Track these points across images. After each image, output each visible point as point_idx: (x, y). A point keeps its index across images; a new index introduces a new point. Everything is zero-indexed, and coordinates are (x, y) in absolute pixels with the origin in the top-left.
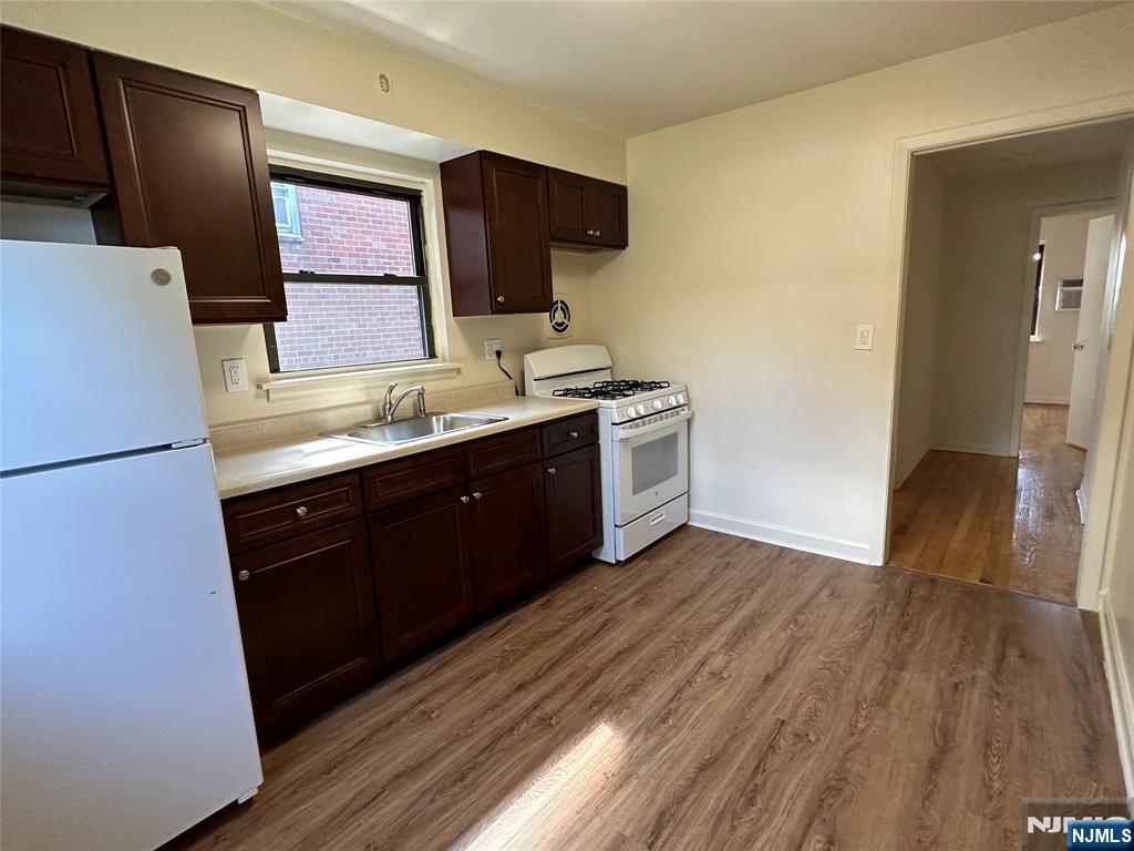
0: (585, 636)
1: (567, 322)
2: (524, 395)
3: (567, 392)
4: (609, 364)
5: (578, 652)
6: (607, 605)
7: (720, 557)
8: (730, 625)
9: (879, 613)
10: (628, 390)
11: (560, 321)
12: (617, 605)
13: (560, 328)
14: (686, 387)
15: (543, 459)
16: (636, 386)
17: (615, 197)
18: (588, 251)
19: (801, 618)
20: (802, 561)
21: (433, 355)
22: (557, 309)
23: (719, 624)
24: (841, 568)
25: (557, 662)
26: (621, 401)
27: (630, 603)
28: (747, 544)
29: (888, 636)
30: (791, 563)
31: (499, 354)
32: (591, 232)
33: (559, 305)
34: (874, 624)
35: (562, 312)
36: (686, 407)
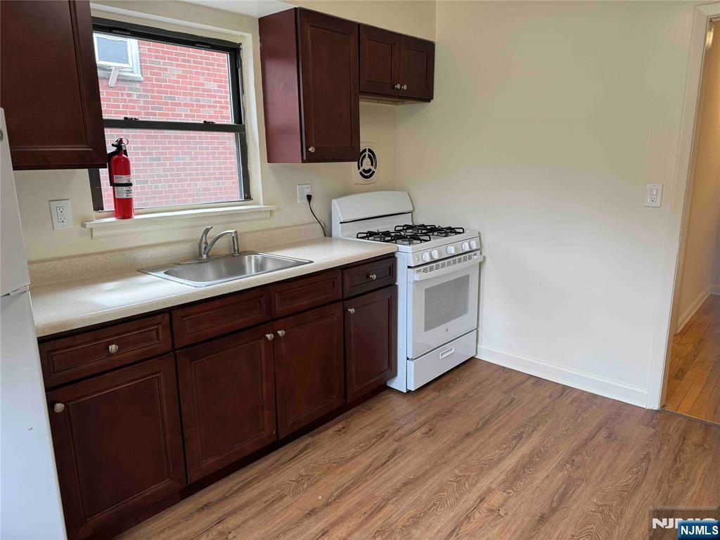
0: (376, 465)
1: (373, 168)
2: (331, 236)
3: (370, 235)
4: (410, 209)
5: (367, 480)
6: (397, 435)
7: (506, 393)
8: (511, 462)
9: (652, 457)
10: (425, 234)
11: (367, 168)
12: (406, 435)
13: (367, 174)
14: (479, 233)
15: (343, 300)
16: (432, 231)
17: (422, 52)
18: (395, 103)
19: (577, 459)
20: (582, 401)
21: (248, 197)
22: (365, 156)
23: (500, 460)
24: (619, 411)
25: (348, 488)
26: (419, 246)
27: (418, 434)
28: (531, 381)
29: (661, 482)
30: (572, 402)
31: (309, 198)
32: (398, 86)
33: (367, 153)
34: (647, 469)
35: (369, 160)
36: (478, 252)
